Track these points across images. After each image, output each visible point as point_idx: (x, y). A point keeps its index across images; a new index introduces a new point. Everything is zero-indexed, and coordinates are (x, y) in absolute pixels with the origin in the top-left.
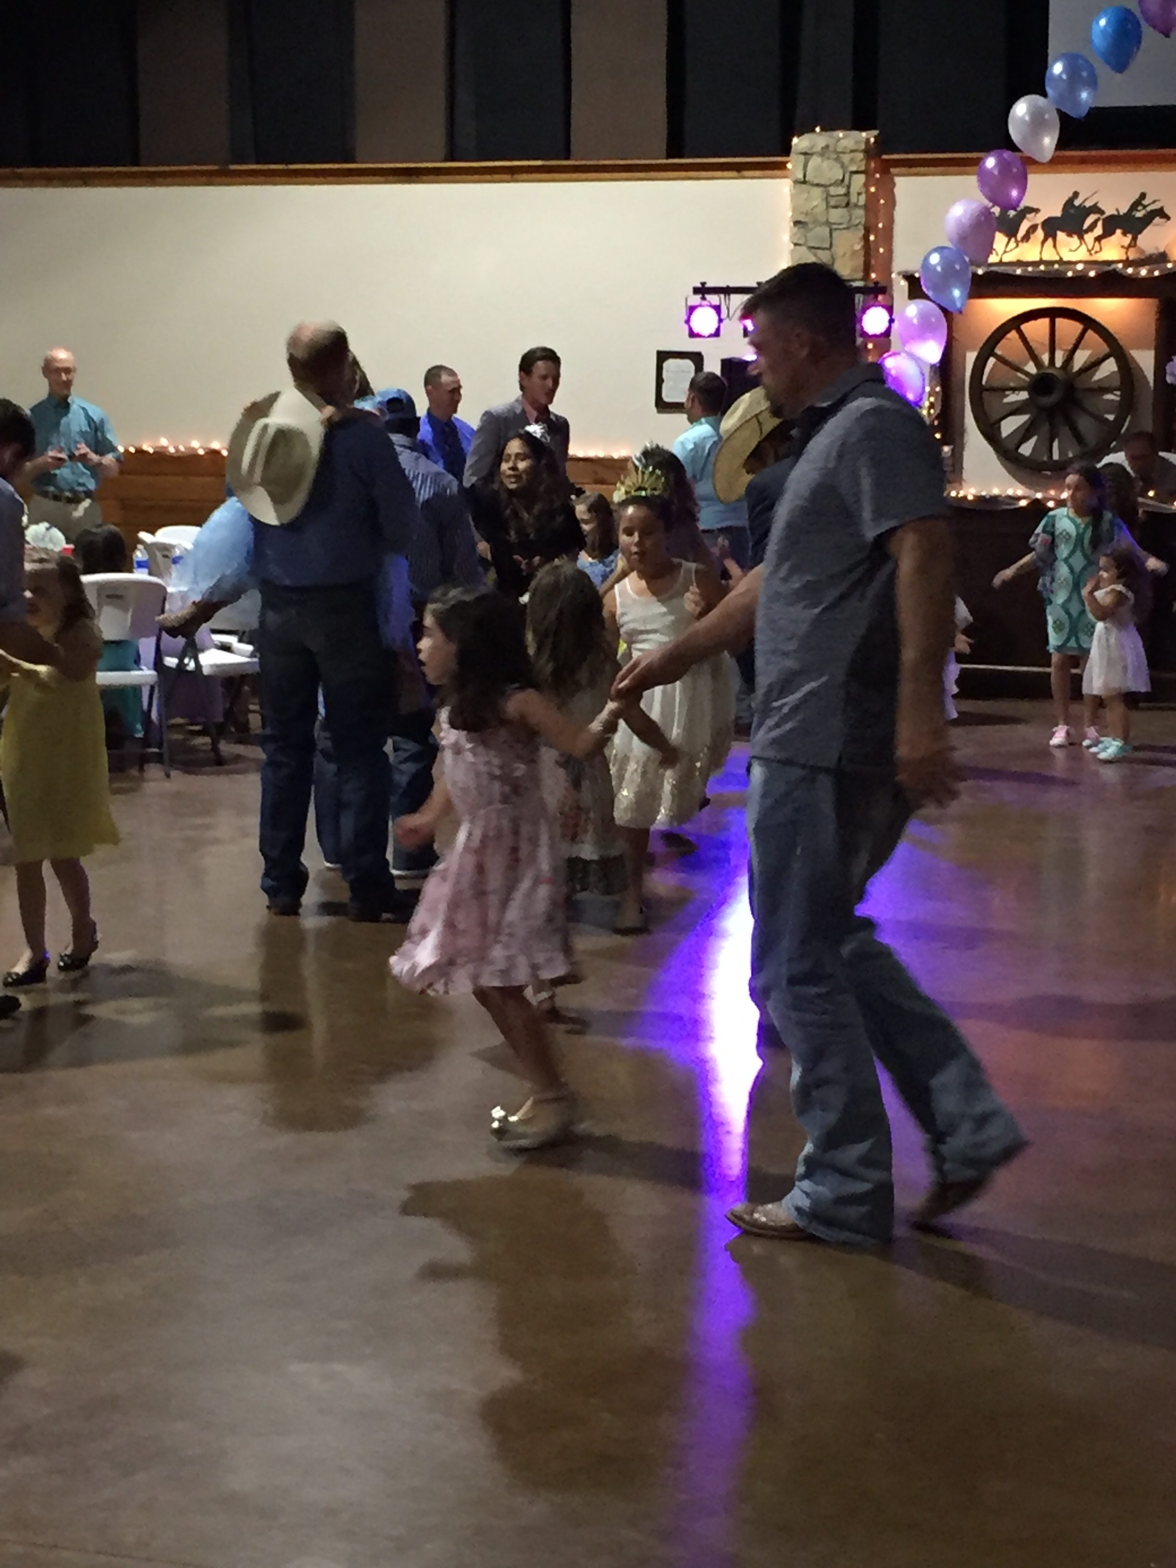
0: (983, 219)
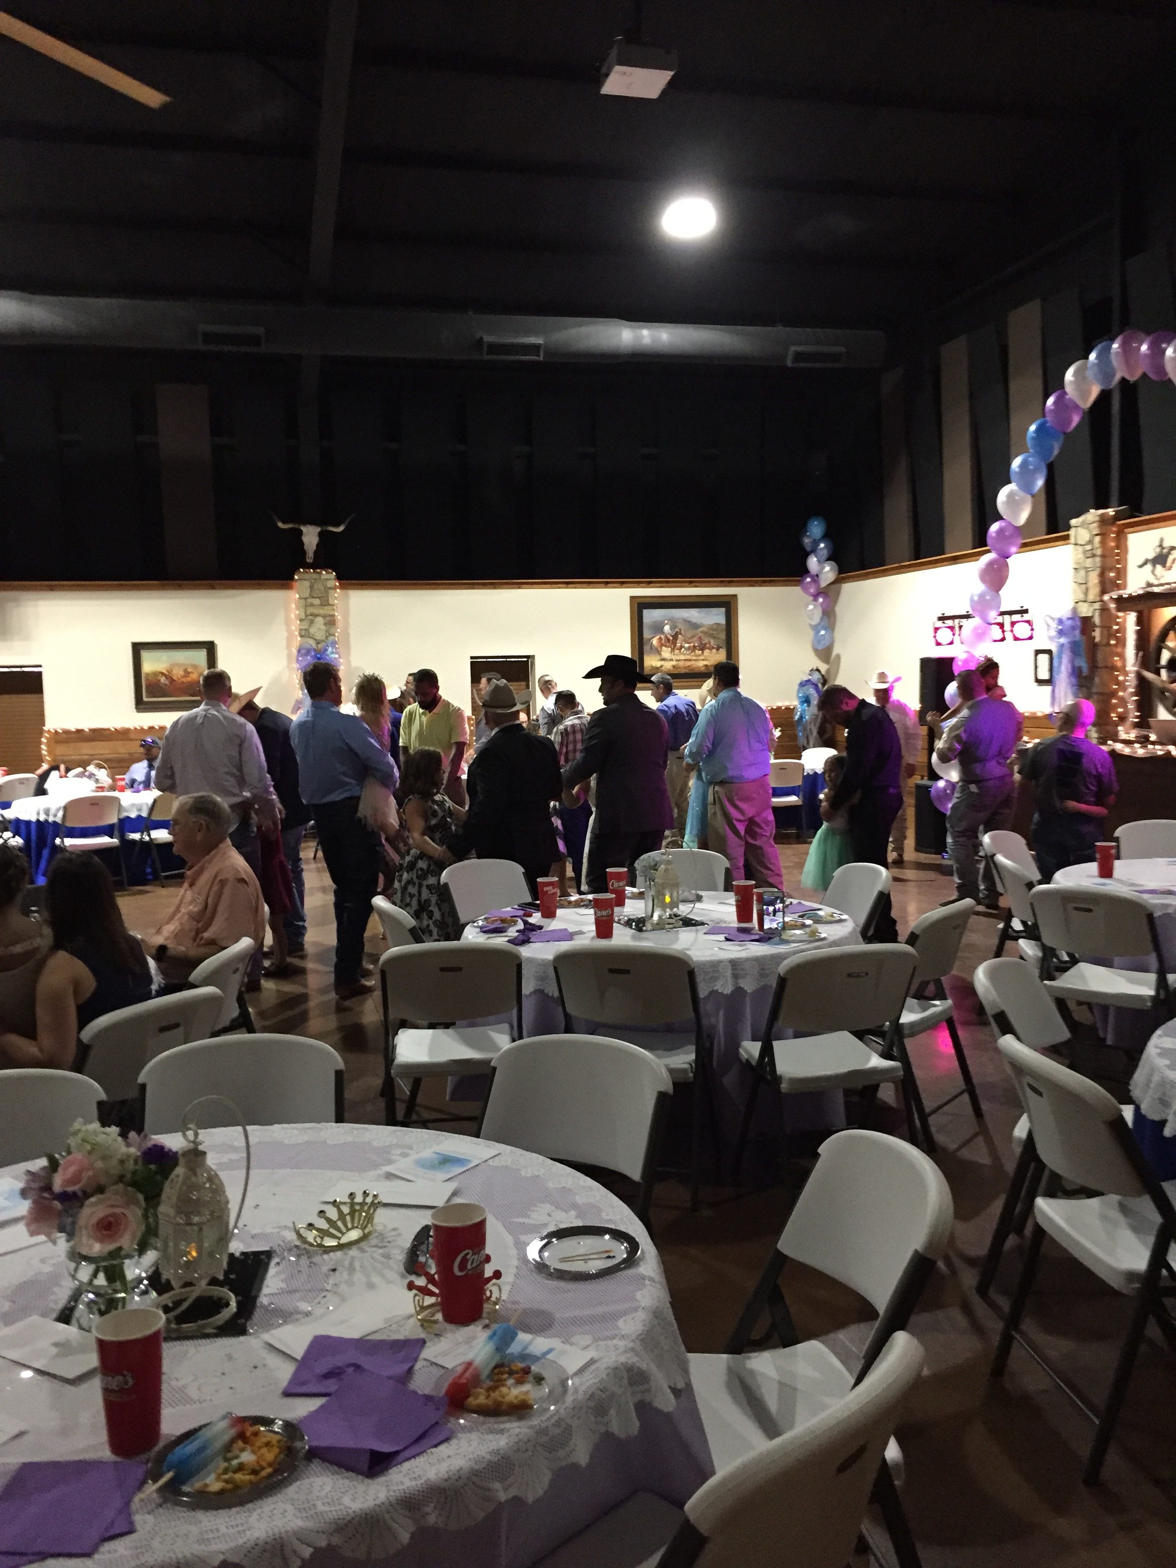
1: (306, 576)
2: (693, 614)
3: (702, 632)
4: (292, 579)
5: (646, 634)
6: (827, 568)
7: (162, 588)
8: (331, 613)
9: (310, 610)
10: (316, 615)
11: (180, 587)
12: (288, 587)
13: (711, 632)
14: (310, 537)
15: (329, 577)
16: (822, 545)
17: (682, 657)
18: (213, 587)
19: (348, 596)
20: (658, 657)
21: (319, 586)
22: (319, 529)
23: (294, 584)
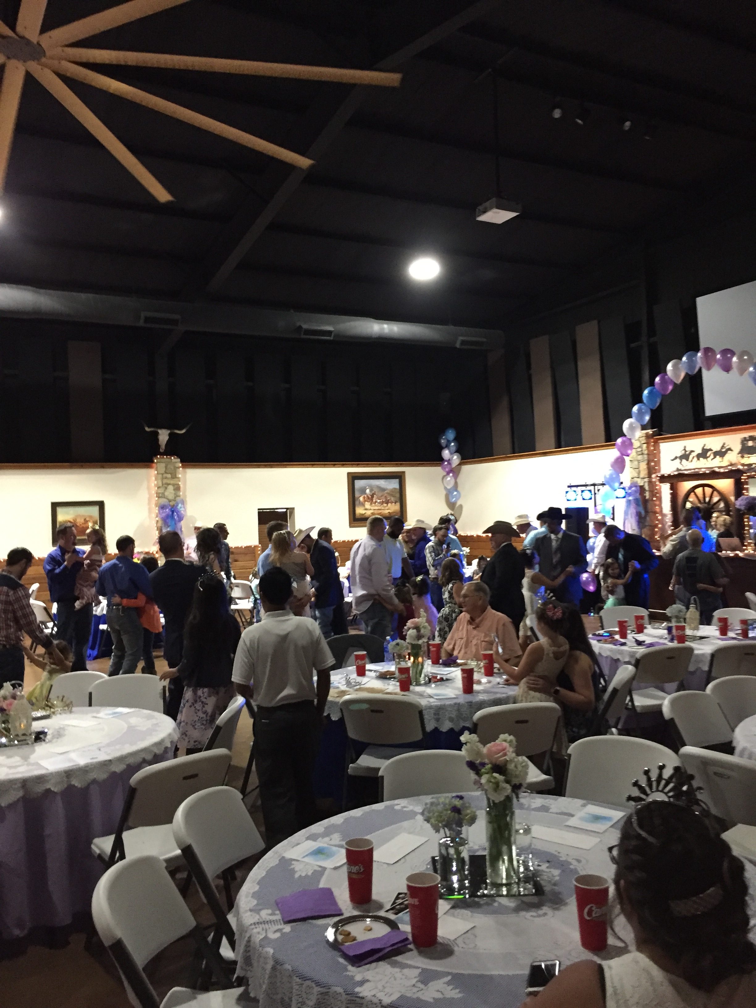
1: (162, 460)
2: (382, 483)
3: (388, 493)
4: (153, 462)
5: (357, 494)
6: (455, 457)
7: (71, 467)
8: (177, 483)
9: (165, 481)
10: (168, 484)
11: (82, 467)
12: (149, 467)
13: (392, 493)
14: (164, 436)
15: (176, 461)
16: (453, 444)
17: (376, 508)
18: (103, 467)
19: (185, 473)
20: (363, 508)
21: (171, 467)
22: (169, 432)
23: (154, 465)
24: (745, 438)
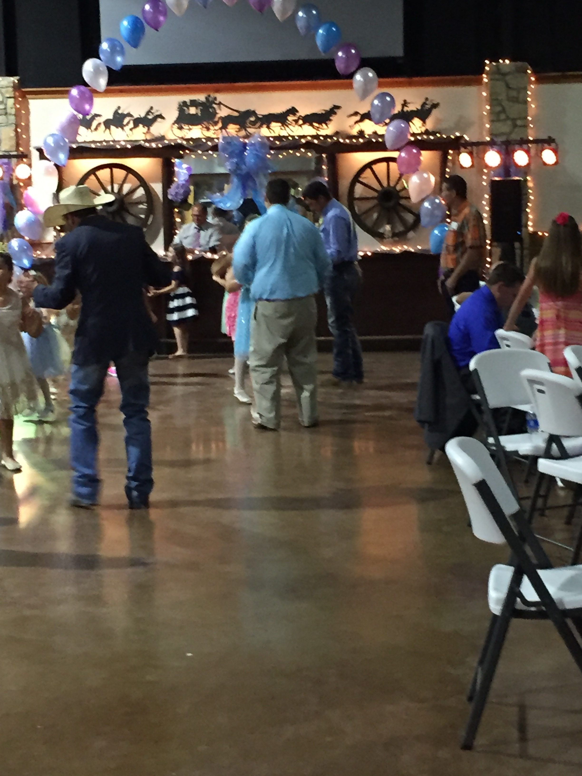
0: (73, 120)
24: (185, 103)
